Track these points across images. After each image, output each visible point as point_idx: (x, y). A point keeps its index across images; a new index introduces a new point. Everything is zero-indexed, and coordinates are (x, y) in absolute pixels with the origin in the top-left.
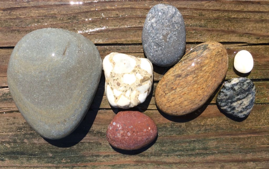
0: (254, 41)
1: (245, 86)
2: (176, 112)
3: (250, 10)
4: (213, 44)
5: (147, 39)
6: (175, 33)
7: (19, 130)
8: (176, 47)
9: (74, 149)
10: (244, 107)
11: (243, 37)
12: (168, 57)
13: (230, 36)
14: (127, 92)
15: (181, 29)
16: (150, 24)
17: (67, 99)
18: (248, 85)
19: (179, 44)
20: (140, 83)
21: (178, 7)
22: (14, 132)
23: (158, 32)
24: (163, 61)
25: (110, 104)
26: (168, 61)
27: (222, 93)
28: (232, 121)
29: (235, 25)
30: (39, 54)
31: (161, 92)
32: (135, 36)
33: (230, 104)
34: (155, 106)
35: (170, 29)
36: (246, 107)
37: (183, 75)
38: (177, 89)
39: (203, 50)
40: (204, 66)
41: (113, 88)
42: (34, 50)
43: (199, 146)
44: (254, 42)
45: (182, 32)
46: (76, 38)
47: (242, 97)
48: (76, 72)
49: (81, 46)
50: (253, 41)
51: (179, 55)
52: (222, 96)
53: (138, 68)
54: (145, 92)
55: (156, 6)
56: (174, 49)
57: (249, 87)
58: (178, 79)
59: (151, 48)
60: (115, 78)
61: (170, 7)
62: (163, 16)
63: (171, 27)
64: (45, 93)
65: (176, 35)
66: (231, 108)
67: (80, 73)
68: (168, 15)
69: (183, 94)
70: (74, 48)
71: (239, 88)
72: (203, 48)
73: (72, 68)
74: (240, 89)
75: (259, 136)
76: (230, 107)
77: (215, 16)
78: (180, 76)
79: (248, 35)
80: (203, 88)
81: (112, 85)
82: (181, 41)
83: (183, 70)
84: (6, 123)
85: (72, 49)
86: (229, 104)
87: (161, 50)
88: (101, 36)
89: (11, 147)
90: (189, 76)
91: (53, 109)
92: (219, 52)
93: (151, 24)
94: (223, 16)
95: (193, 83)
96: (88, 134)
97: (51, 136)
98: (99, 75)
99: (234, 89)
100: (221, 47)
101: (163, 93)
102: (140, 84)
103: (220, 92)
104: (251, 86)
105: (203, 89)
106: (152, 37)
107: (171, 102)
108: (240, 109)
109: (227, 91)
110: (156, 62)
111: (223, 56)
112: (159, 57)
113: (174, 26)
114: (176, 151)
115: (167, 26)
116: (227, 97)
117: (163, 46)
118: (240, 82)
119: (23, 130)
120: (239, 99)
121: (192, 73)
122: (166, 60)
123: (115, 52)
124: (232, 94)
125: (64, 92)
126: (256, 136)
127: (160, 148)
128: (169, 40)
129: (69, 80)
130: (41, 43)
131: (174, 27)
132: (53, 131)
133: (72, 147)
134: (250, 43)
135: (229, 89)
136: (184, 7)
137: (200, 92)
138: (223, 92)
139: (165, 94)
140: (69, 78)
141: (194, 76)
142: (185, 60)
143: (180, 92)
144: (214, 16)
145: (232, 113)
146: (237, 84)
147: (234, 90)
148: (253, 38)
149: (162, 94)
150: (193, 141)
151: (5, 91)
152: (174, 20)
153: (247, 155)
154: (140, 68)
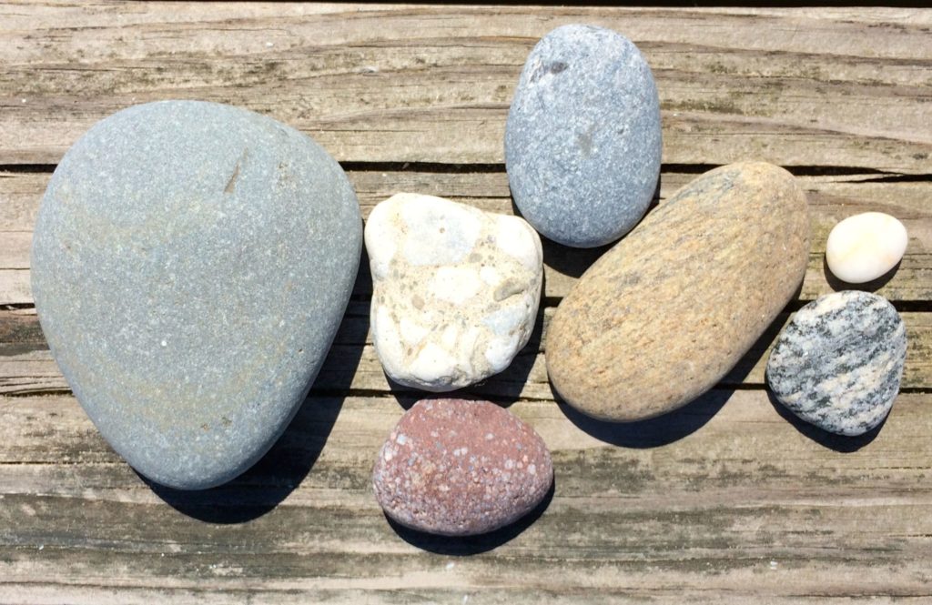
0: (906, 165)
1: (867, 322)
2: (619, 407)
3: (893, 56)
4: (759, 169)
5: (521, 147)
6: (621, 128)
7: (68, 455)
8: (624, 178)
9: (258, 530)
10: (862, 395)
11: (867, 149)
12: (594, 212)
13: (820, 146)
14: (447, 329)
15: (645, 115)
16: (535, 93)
17: (233, 347)
18: (876, 318)
19: (635, 166)
20: (492, 301)
21: (638, 38)
22: (50, 463)
23: (560, 121)
24: (575, 225)
25: (387, 376)
26: (595, 225)
27: (783, 347)
28: (819, 447)
29: (839, 106)
30: (144, 186)
31: (568, 336)
32: (481, 138)
33: (811, 386)
34: (547, 386)
35: (603, 110)
36: (871, 395)
37: (646, 276)
38: (623, 325)
39: (721, 192)
40: (722, 246)
41: (398, 315)
42: (127, 173)
43: (698, 531)
44: (906, 168)
45: (647, 126)
46: (271, 137)
47: (856, 361)
48: (269, 252)
49: (290, 165)
50: (901, 166)
51: (634, 207)
52: (783, 355)
53: (489, 247)
54: (512, 333)
55: (556, 33)
56: (615, 184)
57: (880, 324)
58: (628, 289)
59: (536, 179)
60: (405, 281)
61: (607, 37)
62: (580, 67)
63: (607, 104)
64: (161, 322)
65: (624, 133)
66: (816, 400)
67: (283, 256)
68: (598, 62)
69: (645, 344)
70: (264, 169)
71: (844, 329)
72: (721, 185)
73: (256, 238)
74: (847, 333)
75: (915, 503)
76: (813, 396)
77: (769, 75)
78: (635, 279)
79: (885, 144)
80: (715, 325)
81: (394, 307)
82: (643, 157)
83: (647, 260)
84: (24, 431)
85: (259, 171)
86: (809, 385)
87: (571, 184)
88: (362, 133)
89: (38, 516)
90: (666, 281)
91: (187, 378)
92: (778, 198)
93: (538, 94)
94: (798, 73)
95: (682, 306)
96: (307, 477)
97: (177, 476)
98: (350, 266)
99: (826, 331)
100: (785, 181)
101: (574, 338)
102: (495, 303)
103: (780, 342)
104: (887, 322)
105: (717, 328)
106: (541, 138)
107: (601, 370)
108: (845, 405)
109: (802, 338)
110: (552, 230)
111: (790, 212)
112: (564, 212)
113: (619, 100)
114: (617, 549)
115: (594, 103)
116: (802, 360)
117: (579, 173)
118: (848, 307)
119: (80, 458)
120: (845, 368)
121: (677, 271)
122: (586, 223)
123: (411, 192)
124: (819, 348)
125: (225, 322)
126: (906, 506)
127: (559, 537)
128: (600, 150)
129: (244, 281)
130: (152, 148)
131: (618, 106)
132: (186, 458)
133: (252, 522)
134: (892, 170)
135: (809, 333)
136: (658, 38)
137: (706, 337)
138: (786, 342)
139: (579, 343)
140: (245, 274)
141: (687, 280)
142: (655, 223)
143: (635, 335)
144: (765, 74)
145: (820, 418)
146: (837, 314)
147: (828, 334)
148: (904, 153)
149: (570, 344)
150: (677, 516)
151: (24, 321)
152: (618, 80)
153: (870, 572)
154: (494, 249)
